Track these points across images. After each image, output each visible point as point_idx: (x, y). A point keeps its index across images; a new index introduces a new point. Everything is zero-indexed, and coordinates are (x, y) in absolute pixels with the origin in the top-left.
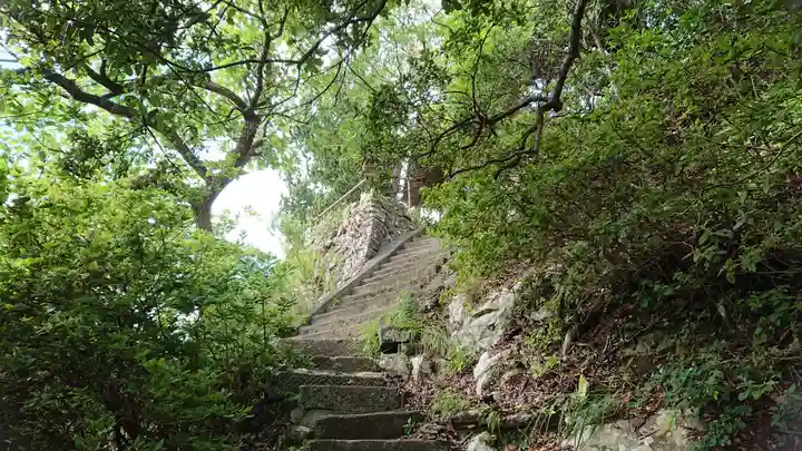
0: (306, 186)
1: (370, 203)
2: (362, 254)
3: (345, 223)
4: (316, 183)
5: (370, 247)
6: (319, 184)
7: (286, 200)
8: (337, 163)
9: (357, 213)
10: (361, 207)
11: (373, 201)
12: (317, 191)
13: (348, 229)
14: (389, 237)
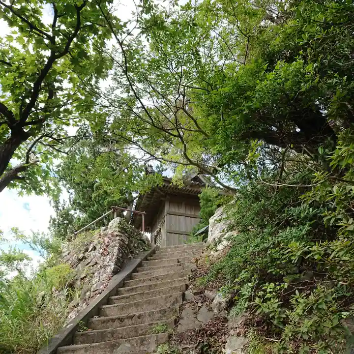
0: (68, 211)
1: (117, 229)
2: (109, 270)
3: (96, 241)
4: (75, 210)
5: (116, 264)
6: (78, 211)
7: (54, 220)
8: (91, 198)
9: (106, 235)
10: (109, 231)
11: (119, 227)
12: (76, 216)
13: (98, 247)
14: (130, 256)
